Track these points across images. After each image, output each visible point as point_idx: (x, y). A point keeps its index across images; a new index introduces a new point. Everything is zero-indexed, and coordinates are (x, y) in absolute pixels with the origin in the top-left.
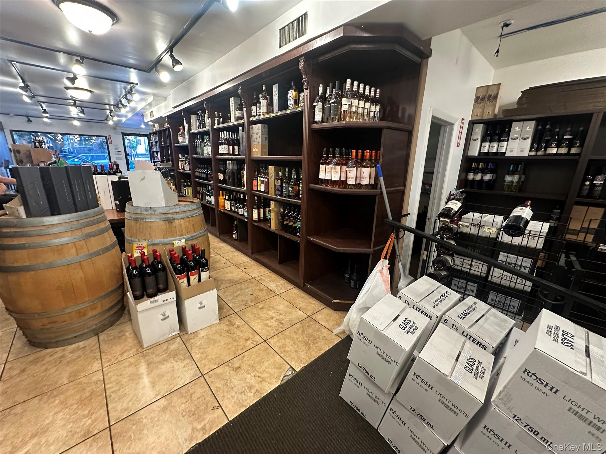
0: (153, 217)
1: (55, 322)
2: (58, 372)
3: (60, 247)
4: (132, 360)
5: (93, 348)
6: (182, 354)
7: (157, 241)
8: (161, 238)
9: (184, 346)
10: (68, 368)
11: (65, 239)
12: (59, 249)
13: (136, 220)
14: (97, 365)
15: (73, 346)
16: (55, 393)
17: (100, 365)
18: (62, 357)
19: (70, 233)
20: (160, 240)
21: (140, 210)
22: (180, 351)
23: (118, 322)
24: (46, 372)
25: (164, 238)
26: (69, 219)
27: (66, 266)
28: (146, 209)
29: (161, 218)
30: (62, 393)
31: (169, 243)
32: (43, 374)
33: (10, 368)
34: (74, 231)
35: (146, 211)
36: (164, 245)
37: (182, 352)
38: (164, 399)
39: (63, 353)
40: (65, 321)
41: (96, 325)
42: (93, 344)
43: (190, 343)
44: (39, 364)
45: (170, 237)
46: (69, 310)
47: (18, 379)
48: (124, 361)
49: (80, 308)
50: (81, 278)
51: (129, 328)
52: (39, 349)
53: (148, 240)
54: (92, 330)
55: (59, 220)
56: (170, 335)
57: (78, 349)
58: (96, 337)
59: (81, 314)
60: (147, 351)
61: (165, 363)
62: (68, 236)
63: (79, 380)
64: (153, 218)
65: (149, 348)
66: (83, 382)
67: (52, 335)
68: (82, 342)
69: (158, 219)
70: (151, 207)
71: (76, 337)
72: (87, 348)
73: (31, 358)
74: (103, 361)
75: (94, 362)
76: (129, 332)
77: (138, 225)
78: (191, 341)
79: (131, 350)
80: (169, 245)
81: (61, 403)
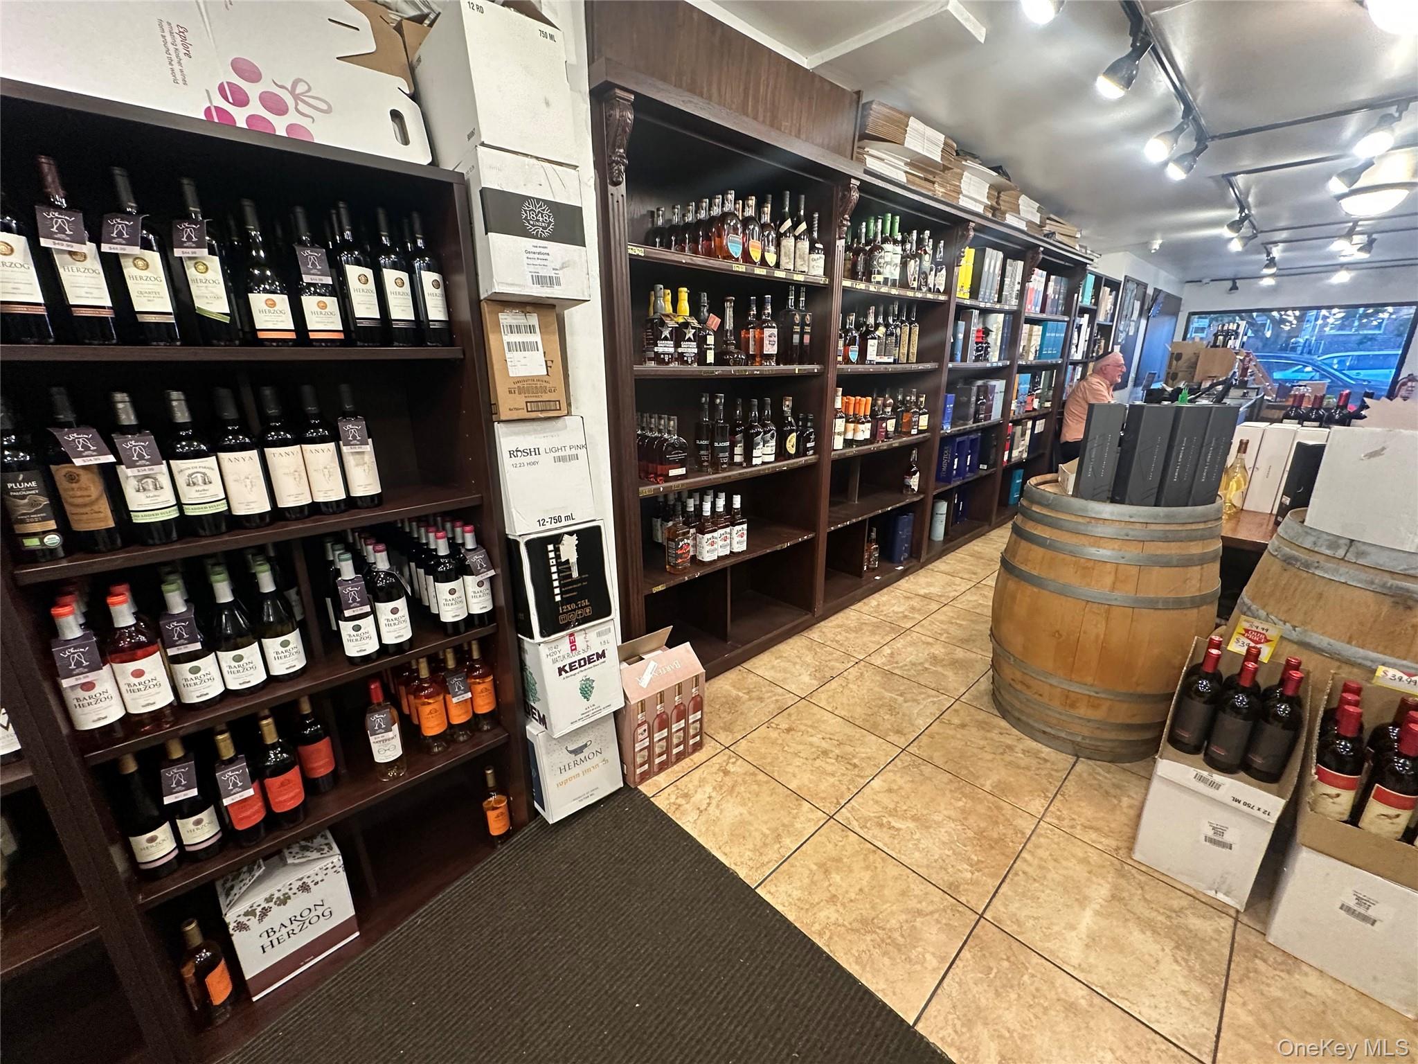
0: (1343, 570)
1: (1028, 687)
2: (990, 765)
3: (1090, 564)
4: (1094, 857)
5: (1053, 773)
6: (1203, 961)
7: (1318, 639)
8: (1339, 639)
9: (1227, 952)
10: (1003, 772)
11: (1104, 553)
12: (1088, 568)
13: (1288, 561)
14: (1037, 806)
15: (1034, 744)
16: (968, 789)
17: (1042, 810)
18: (1010, 748)
19: (1120, 542)
20: (1332, 641)
21: (1313, 539)
22: (1205, 950)
23: (1128, 764)
24: (980, 751)
25: (1349, 642)
26: (1131, 517)
27: (1084, 603)
28: (1334, 542)
29: (1372, 583)
30: (973, 799)
31: (1360, 666)
32: (975, 751)
33: (956, 711)
34: (1128, 543)
35: (1329, 547)
36: (1338, 660)
37: (1208, 958)
38: (1086, 991)
39: (1015, 743)
40: (1041, 695)
41: (1084, 738)
42: (1061, 766)
43: (1251, 965)
44: (982, 732)
45: (1375, 650)
46: (1054, 682)
47: (951, 733)
48: (1080, 843)
49: (1072, 689)
50: (1097, 636)
51: (1137, 794)
52: (996, 712)
53: (1294, 627)
54: (1073, 742)
55: (1112, 514)
56: (1212, 893)
57: (1036, 755)
58: (1072, 759)
59: (1070, 701)
60: (1134, 871)
61: (1149, 933)
62: (1113, 549)
63: (1002, 803)
64: (1343, 574)
65: (1143, 868)
66: (1004, 812)
67: (1017, 704)
68: (1048, 750)
69: (1360, 581)
70: (1352, 541)
71: (1044, 732)
72: (1048, 765)
73: (982, 716)
74: (1051, 808)
75: (1039, 796)
76: (1132, 802)
77: (1286, 575)
78: (1257, 961)
79: (1107, 836)
80: (1355, 670)
81: (963, 811)
